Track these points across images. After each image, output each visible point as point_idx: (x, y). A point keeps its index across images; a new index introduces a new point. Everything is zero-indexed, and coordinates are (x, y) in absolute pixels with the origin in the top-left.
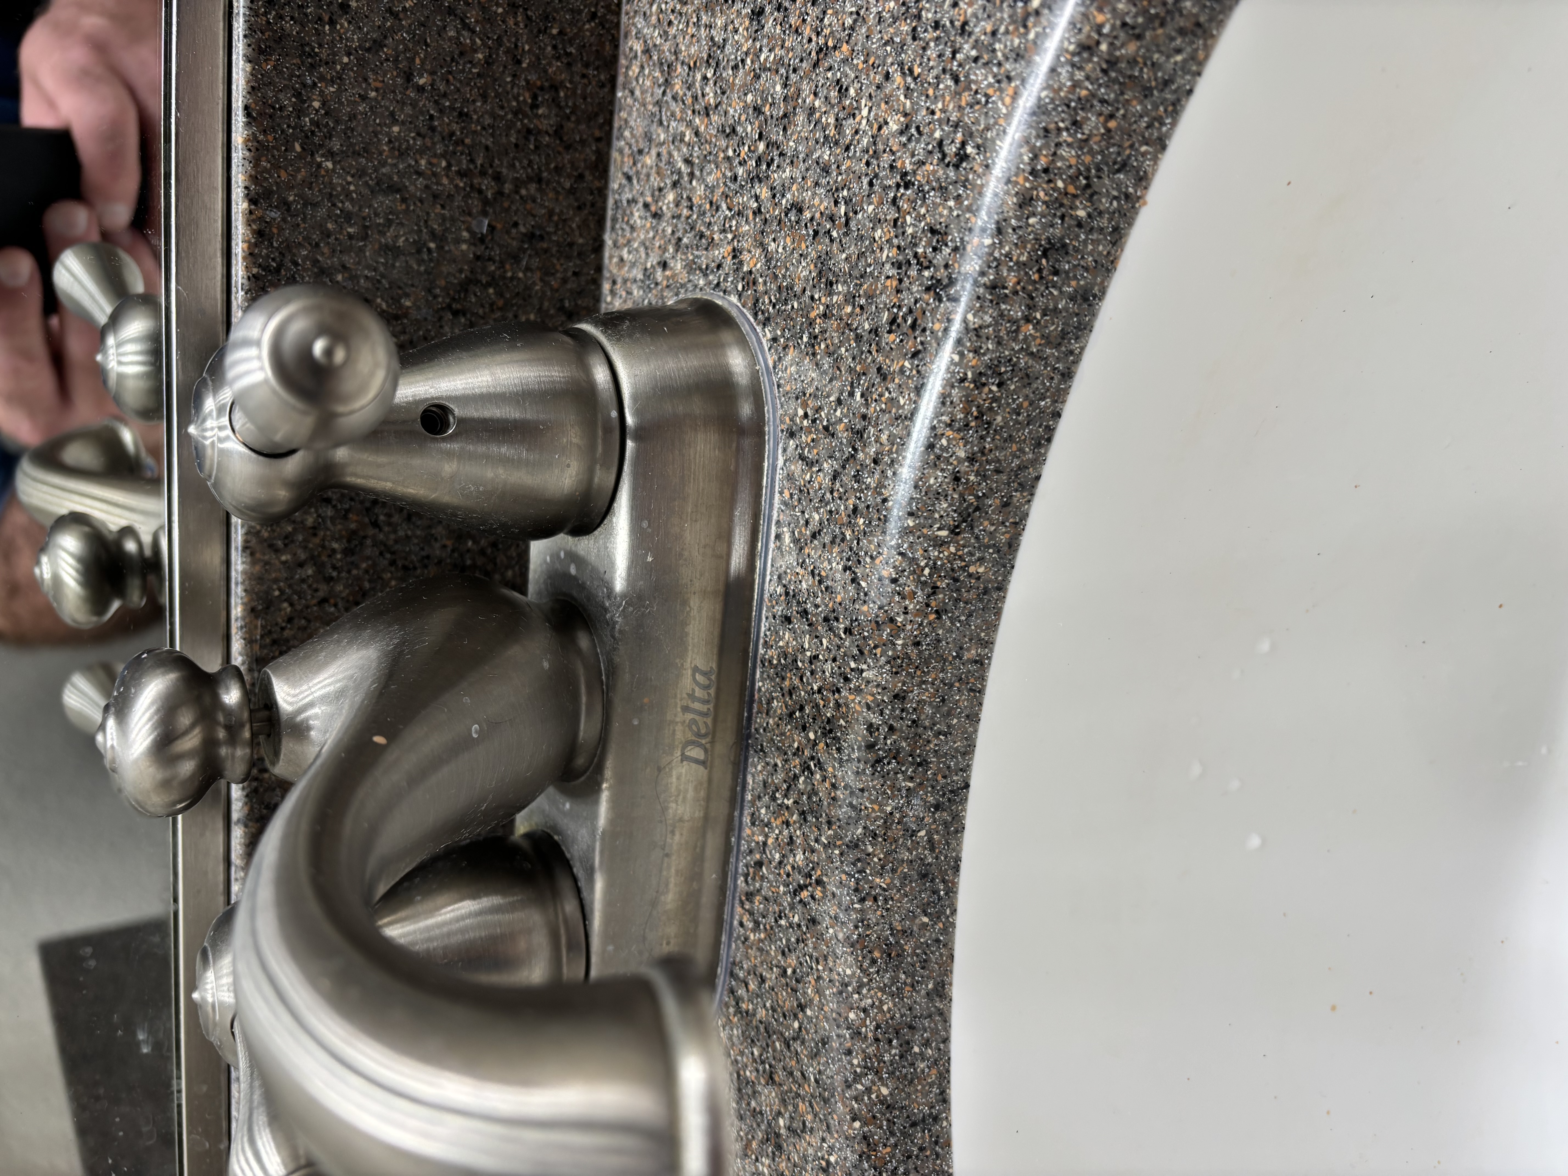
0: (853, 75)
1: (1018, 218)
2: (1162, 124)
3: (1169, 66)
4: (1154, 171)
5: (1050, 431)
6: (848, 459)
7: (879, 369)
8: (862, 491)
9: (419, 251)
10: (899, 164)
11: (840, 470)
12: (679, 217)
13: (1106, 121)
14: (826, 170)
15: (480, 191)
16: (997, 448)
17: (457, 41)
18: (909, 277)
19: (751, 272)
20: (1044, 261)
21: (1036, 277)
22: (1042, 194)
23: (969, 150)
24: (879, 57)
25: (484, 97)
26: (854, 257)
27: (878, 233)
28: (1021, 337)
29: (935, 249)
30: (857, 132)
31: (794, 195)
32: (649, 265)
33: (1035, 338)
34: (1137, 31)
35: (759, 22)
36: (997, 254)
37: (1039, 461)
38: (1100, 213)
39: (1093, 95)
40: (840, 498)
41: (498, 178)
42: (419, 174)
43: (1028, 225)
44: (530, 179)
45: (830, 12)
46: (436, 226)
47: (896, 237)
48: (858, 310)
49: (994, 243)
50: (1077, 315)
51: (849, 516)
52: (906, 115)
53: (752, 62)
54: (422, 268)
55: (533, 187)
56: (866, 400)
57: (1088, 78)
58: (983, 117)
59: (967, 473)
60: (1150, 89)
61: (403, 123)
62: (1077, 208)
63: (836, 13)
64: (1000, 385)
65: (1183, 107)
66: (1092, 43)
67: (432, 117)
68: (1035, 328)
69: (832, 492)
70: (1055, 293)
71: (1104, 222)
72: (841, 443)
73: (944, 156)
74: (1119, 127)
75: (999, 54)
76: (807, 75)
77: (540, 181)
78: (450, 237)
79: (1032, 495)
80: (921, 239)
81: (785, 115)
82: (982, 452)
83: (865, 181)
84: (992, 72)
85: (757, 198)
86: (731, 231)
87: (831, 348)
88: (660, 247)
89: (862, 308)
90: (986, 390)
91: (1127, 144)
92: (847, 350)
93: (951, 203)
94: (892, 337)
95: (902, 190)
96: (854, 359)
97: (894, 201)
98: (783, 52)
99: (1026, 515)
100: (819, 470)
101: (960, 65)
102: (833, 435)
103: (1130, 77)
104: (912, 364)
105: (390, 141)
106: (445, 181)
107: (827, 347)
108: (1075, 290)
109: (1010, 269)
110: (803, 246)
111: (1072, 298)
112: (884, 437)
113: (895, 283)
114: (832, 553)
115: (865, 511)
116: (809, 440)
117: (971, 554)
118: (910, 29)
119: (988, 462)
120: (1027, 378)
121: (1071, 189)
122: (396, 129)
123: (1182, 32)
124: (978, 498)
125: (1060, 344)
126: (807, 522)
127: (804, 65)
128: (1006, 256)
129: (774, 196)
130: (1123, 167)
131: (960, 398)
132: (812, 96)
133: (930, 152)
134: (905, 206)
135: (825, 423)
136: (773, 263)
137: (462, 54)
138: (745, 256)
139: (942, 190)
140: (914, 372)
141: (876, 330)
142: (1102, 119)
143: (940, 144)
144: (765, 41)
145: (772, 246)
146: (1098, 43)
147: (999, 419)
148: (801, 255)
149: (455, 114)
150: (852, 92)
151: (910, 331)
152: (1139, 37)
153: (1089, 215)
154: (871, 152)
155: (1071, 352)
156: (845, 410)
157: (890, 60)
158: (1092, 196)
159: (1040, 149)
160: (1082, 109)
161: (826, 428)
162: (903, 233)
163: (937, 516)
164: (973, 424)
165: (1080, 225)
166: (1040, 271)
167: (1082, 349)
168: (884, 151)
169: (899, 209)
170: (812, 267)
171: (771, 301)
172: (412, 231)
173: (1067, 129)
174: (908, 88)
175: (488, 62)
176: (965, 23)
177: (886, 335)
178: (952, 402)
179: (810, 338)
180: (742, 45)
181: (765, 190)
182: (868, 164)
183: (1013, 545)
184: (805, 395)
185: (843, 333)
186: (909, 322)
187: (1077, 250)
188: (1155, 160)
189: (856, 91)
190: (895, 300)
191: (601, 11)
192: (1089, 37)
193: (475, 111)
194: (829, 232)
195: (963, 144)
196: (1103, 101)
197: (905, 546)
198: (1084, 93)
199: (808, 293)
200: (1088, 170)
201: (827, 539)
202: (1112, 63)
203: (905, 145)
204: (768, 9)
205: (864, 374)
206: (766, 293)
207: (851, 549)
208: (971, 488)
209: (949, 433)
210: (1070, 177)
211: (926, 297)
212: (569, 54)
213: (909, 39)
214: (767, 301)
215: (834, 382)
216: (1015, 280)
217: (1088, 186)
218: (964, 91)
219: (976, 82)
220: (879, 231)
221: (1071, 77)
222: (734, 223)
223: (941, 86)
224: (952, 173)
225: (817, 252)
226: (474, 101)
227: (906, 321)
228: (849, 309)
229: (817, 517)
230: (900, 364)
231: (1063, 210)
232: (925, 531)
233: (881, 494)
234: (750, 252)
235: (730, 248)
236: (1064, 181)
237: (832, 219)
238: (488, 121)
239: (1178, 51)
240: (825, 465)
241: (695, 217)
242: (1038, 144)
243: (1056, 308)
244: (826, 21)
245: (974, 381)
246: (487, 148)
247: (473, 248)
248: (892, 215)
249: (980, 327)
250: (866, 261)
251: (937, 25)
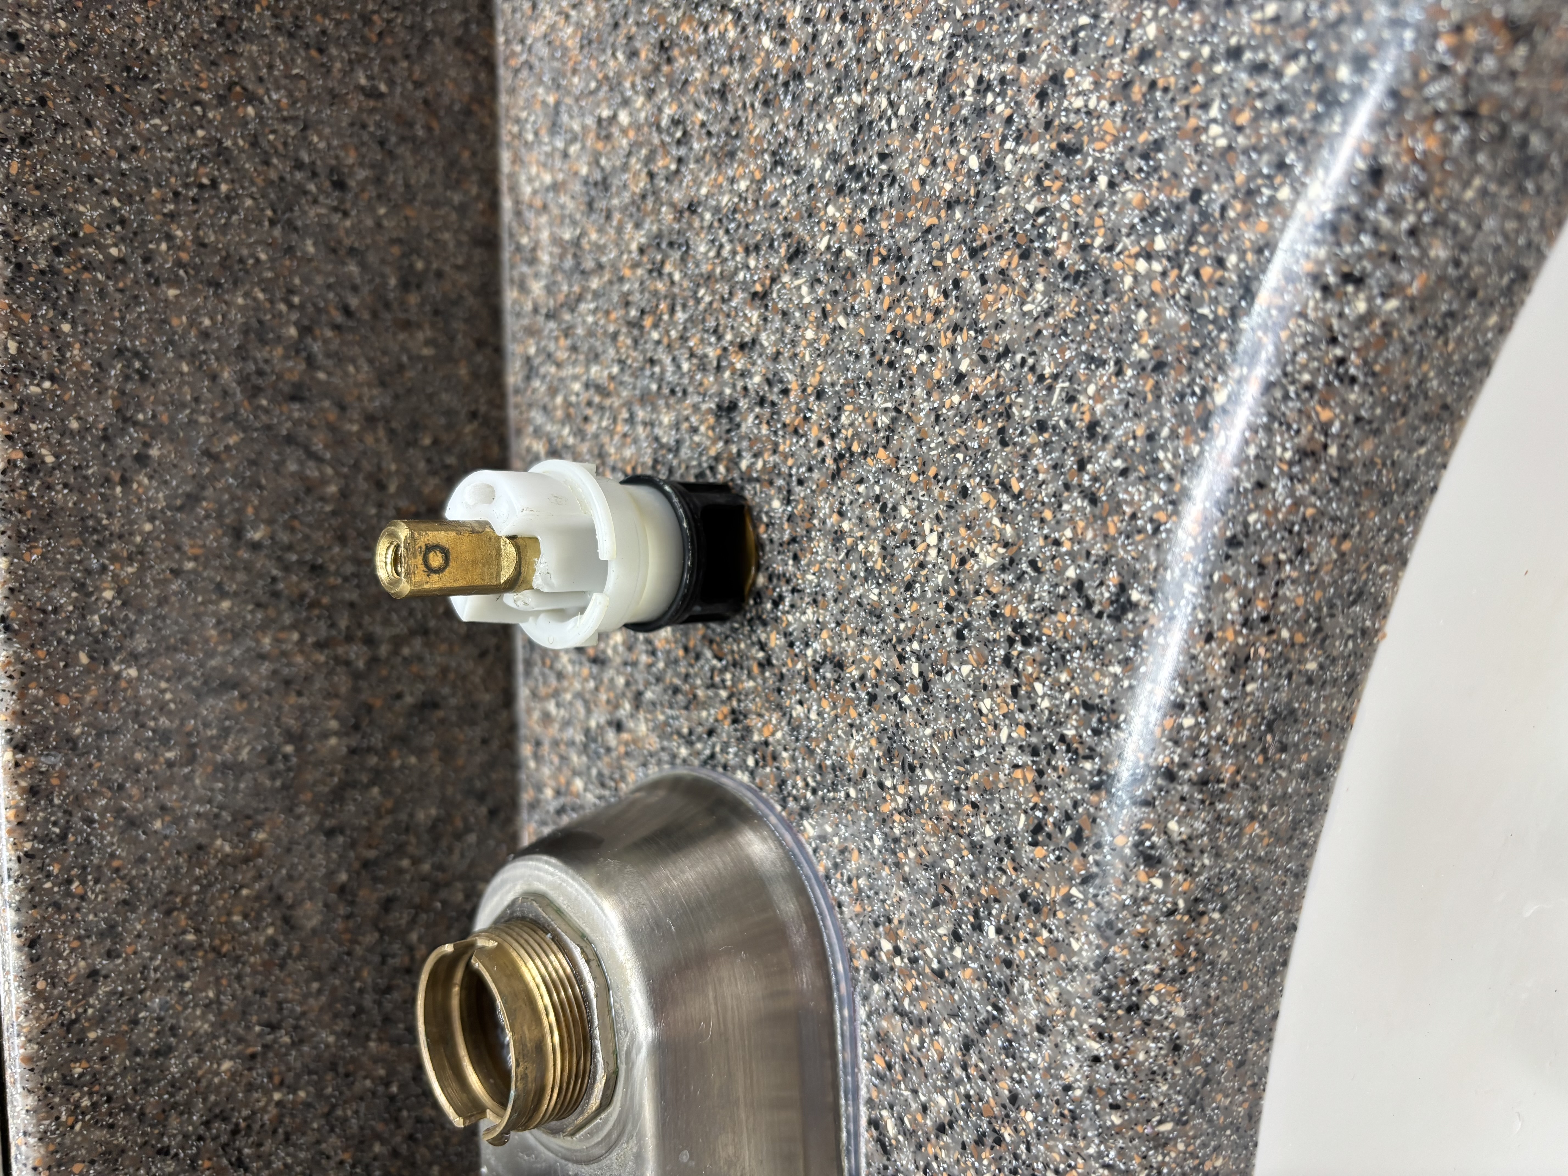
0: (903, 491)
1: (1227, 685)
2: (1403, 534)
3: (1412, 462)
4: (1394, 594)
5: (1286, 950)
6: (987, 1022)
7: (1024, 896)
8: (1022, 1071)
9: (271, 762)
10: (1007, 611)
11: (975, 1036)
12: (634, 664)
13: (1339, 543)
14: (876, 614)
15: (348, 663)
16: (1224, 992)
17: (300, 476)
18: (1055, 769)
19: (766, 743)
20: (1269, 737)
21: (1259, 760)
22: (1262, 651)
23: (1135, 596)
24: (945, 467)
25: (342, 539)
26: (948, 736)
27: (986, 705)
28: (1245, 841)
29: (1096, 732)
30: (922, 565)
31: (825, 644)
32: (593, 724)
33: (1261, 838)
34: (1375, 425)
35: (731, 420)
36: (1204, 738)
37: (1275, 993)
38: (1334, 661)
39: (1322, 513)
40: (983, 1078)
41: (370, 641)
42: (262, 657)
43: (1245, 694)
44: (413, 633)
45: (849, 408)
46: (292, 722)
47: (1021, 710)
48: (968, 808)
49: (1198, 724)
50: (1310, 795)
51: (1004, 1106)
52: (1006, 545)
53: (728, 470)
54: (278, 783)
55: (418, 643)
56: (1008, 938)
57: (1313, 492)
58: (1152, 551)
59: (1190, 1037)
60: (1391, 494)
61: (236, 594)
62: (1306, 660)
63: (860, 409)
64: (1222, 910)
65: (1426, 511)
66: (1318, 448)
67: (274, 580)
68: (1262, 826)
69: (965, 1067)
70: (1284, 774)
71: (1338, 671)
72: (970, 997)
73: (1089, 604)
74: (1354, 548)
75: (1167, 466)
76: (821, 489)
77: (425, 632)
78: (313, 732)
79: (1270, 1040)
80: (1068, 717)
81: (793, 540)
82: (1207, 1003)
83: (949, 632)
84: (1158, 490)
85: (763, 646)
86: (725, 687)
87: (928, 859)
88: (608, 702)
89: (974, 805)
90: (1205, 919)
91: (1363, 567)
92: (957, 864)
93: (1116, 669)
94: (1039, 852)
95: (1019, 647)
96: (972, 876)
97: (1007, 661)
98: (777, 458)
99: (1264, 1071)
100: (937, 1033)
101: (1095, 479)
102: (953, 984)
103: (1367, 484)
104: (1084, 893)
105: (219, 623)
106: (299, 659)
107: (920, 855)
108: (1308, 766)
109: (1225, 756)
110: (853, 713)
111: (1304, 776)
112: (1051, 995)
113: (1030, 776)
114: (980, 1160)
115: (1033, 1101)
116: (909, 987)
117: (1204, 1145)
118: (994, 432)
119: (1215, 1015)
120: (1255, 890)
121: (1299, 638)
122: (226, 605)
123: (1426, 418)
124: (1206, 1066)
125: (1291, 838)
126: (925, 1108)
127: (816, 475)
128: (1219, 738)
129: (791, 645)
130: (1359, 597)
131: (1170, 937)
132: (835, 517)
133: (1063, 597)
134: (1030, 670)
135: (935, 965)
136: (804, 733)
137: (309, 490)
138: (754, 721)
139: (1096, 650)
140: (1091, 904)
141: (1008, 841)
142: (1334, 541)
143: (1079, 585)
144: (745, 444)
145: (799, 711)
146: (1325, 447)
147: (1224, 953)
148: (851, 725)
149: (306, 569)
150: (904, 511)
151: (1072, 846)
152: (1377, 432)
153: (1321, 667)
154: (952, 593)
155: (1305, 844)
156: (970, 950)
157: (965, 471)
158: (1323, 640)
159: (1254, 591)
160: (1309, 532)
161: (939, 974)
162: (1033, 707)
163: (1154, 1104)
164: (1192, 969)
165: (1310, 681)
166: (1264, 751)
167: (1317, 836)
168: (977, 593)
169: (1017, 673)
170: (873, 742)
171: (807, 785)
172: (258, 737)
173: (1291, 562)
174: (1005, 509)
175: (344, 494)
176: (1092, 427)
177: (1028, 848)
178: (1158, 944)
179: (886, 840)
180: (707, 449)
181: (774, 636)
182: (949, 608)
183: (1253, 1117)
184: (890, 921)
185: (946, 839)
186: (1069, 832)
187: (1307, 714)
188: (1395, 580)
189: (911, 511)
190: (1035, 799)
191: (483, 409)
192: (1311, 438)
193: (332, 560)
194: (895, 696)
195: (1123, 588)
196: (1334, 519)
197: (1112, 1154)
198: (1310, 512)
199: (872, 778)
200: (1319, 609)
201: (968, 1137)
202: (1344, 469)
203: (1012, 585)
204: (743, 404)
205: (996, 900)
206: (797, 772)
207: (1016, 1157)
208: (1197, 1056)
209: (1161, 987)
210: (1297, 623)
211: (1094, 798)
212: (447, 467)
213: (995, 444)
214: (800, 784)
215: (942, 908)
216: (1233, 769)
217: (1319, 629)
218: (1109, 514)
219: (1131, 503)
220: (988, 702)
221: (1291, 493)
222: (728, 676)
223: (1066, 507)
224: (1109, 628)
225: (878, 723)
226: (330, 548)
227: (1062, 831)
228: (952, 806)
229: (942, 1102)
230: (1064, 891)
231: (1289, 666)
232: (1139, 1129)
233: (1058, 1078)
234: (760, 715)
235: (726, 709)
236: (1290, 629)
237: (897, 679)
238: (349, 569)
239: (1422, 442)
240: (945, 1026)
241: (661, 665)
242: (1251, 585)
243: (1285, 793)
244: (844, 419)
245: (1188, 912)
246: (352, 605)
247: (345, 741)
248: (1007, 679)
249: (1190, 838)
250: (970, 740)
251: (1042, 426)
